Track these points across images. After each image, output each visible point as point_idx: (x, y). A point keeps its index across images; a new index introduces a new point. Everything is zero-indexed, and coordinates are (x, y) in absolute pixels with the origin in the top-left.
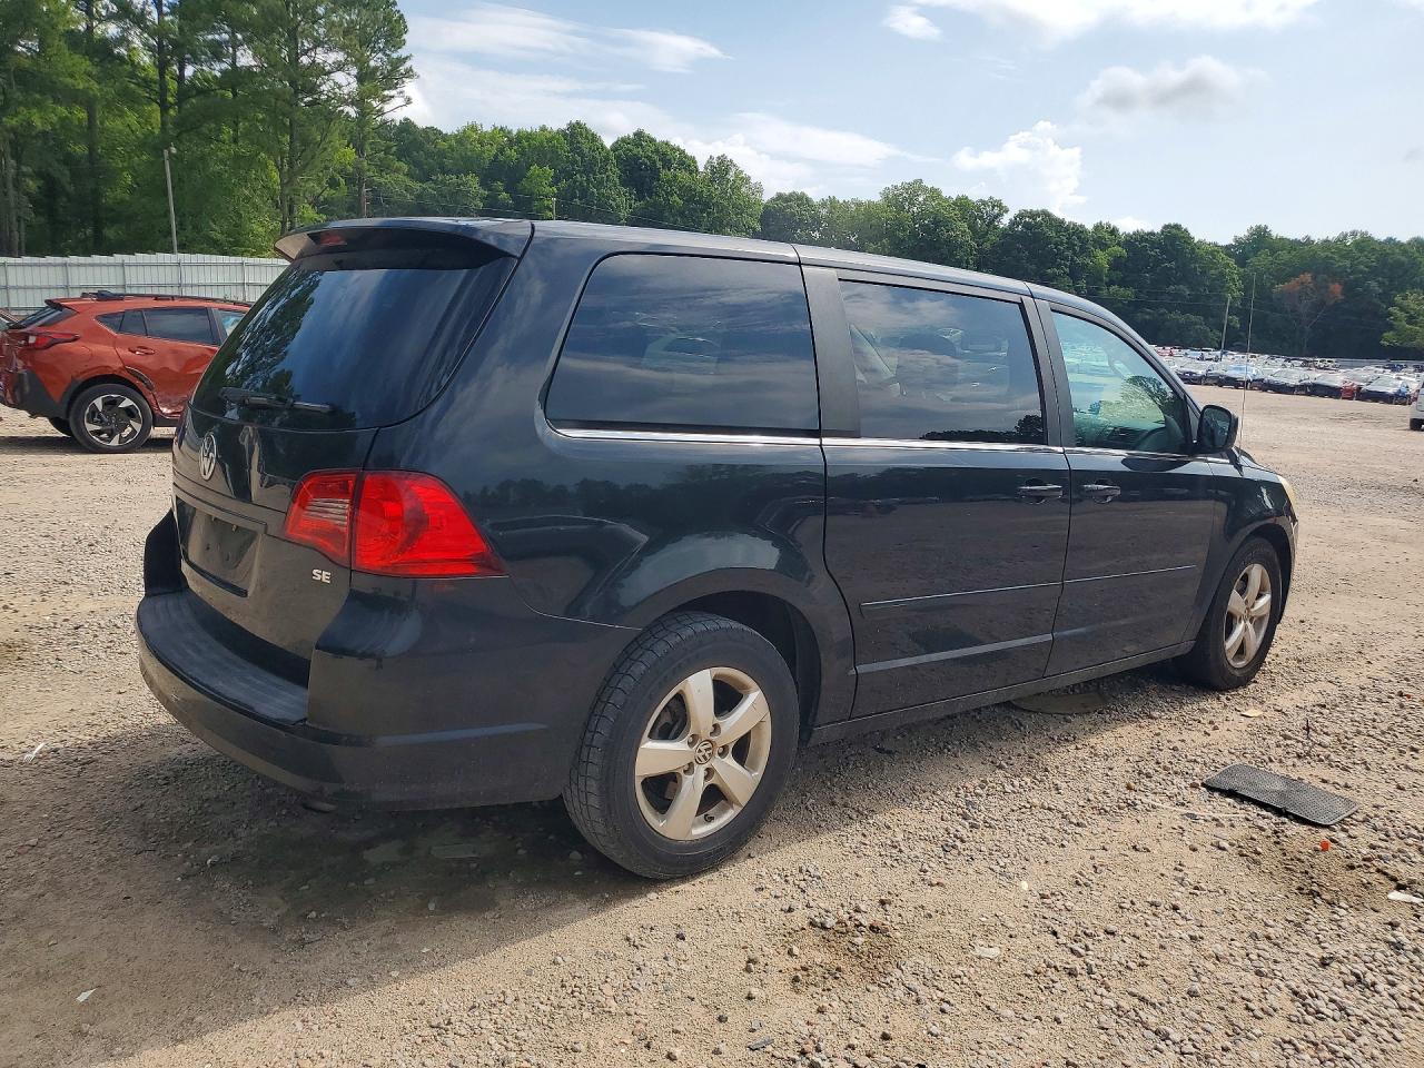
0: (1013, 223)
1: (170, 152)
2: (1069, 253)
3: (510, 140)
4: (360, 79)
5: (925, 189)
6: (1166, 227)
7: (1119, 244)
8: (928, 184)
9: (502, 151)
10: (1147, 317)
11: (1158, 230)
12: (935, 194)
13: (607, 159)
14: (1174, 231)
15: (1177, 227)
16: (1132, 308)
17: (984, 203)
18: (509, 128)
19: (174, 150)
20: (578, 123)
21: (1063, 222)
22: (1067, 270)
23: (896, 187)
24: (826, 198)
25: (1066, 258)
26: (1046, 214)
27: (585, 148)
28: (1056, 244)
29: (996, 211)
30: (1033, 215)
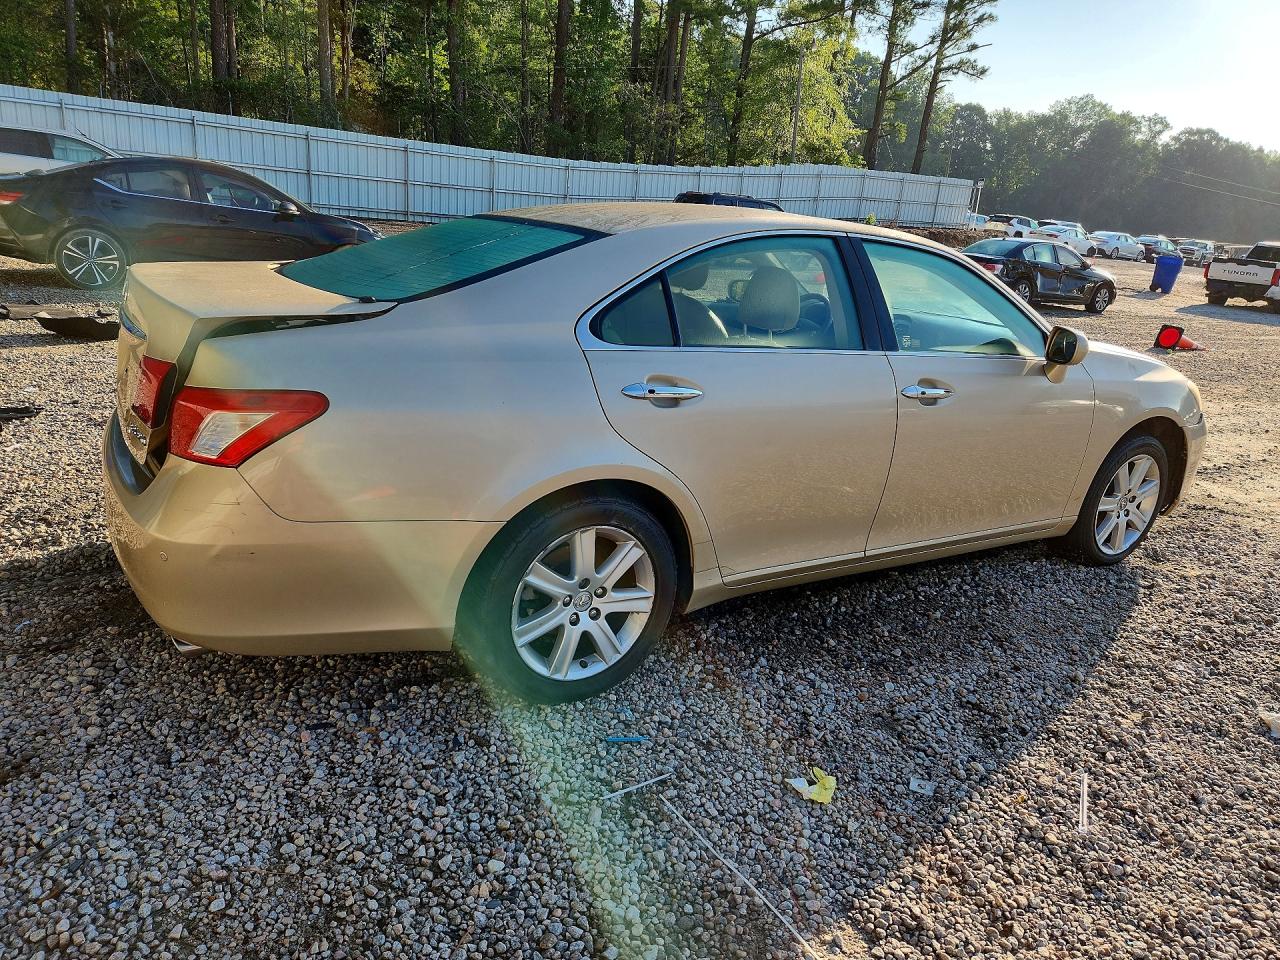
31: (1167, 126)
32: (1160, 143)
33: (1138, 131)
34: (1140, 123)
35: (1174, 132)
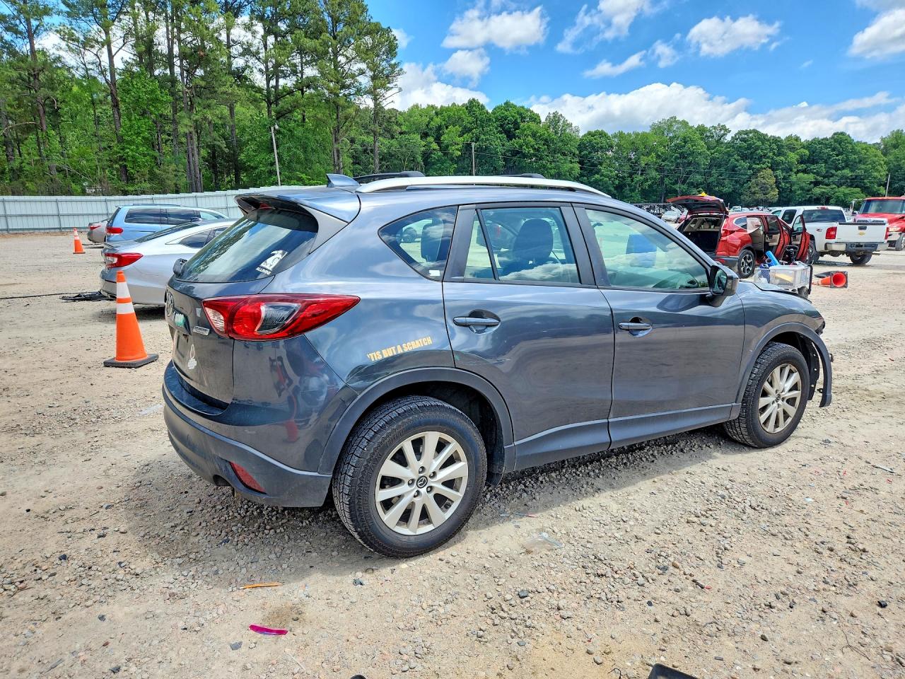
1: (274, 128)
2: (771, 154)
4: (374, 78)
6: (835, 134)
7: (804, 147)
8: (679, 118)
9: (432, 119)
10: (824, 190)
11: (829, 136)
12: (685, 123)
13: (490, 119)
14: (841, 136)
15: (842, 134)
16: (812, 185)
17: (715, 128)
18: (436, 105)
19: (277, 127)
20: (474, 99)
21: (766, 136)
22: (770, 165)
23: (659, 122)
24: (617, 132)
25: (768, 157)
26: (755, 131)
27: (478, 113)
28: (762, 150)
29: (722, 132)
30: (747, 133)
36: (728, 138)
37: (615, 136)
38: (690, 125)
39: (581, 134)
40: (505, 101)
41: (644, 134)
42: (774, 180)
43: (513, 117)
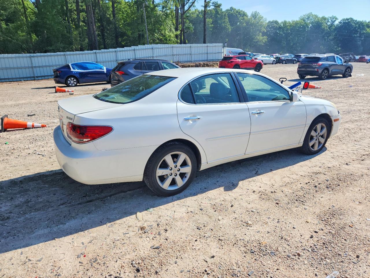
0: (340, 23)
3: (199, 13)
5: (313, 15)
9: (198, 15)
12: (316, 16)
13: (225, 15)
17: (331, 18)
21: (356, 21)
23: (304, 16)
24: (283, 21)
25: (358, 31)
26: (352, 19)
27: (220, 12)
28: (355, 27)
29: (334, 19)
30: (347, 19)
31: (337, 19)
32: (335, 24)
33: (328, 21)
34: (328, 19)
35: (339, 20)
36: (337, 23)
37: (282, 23)
38: (319, 16)
39: (267, 21)
40: (230, 7)
41: (297, 21)
42: (360, 43)
43: (235, 14)
